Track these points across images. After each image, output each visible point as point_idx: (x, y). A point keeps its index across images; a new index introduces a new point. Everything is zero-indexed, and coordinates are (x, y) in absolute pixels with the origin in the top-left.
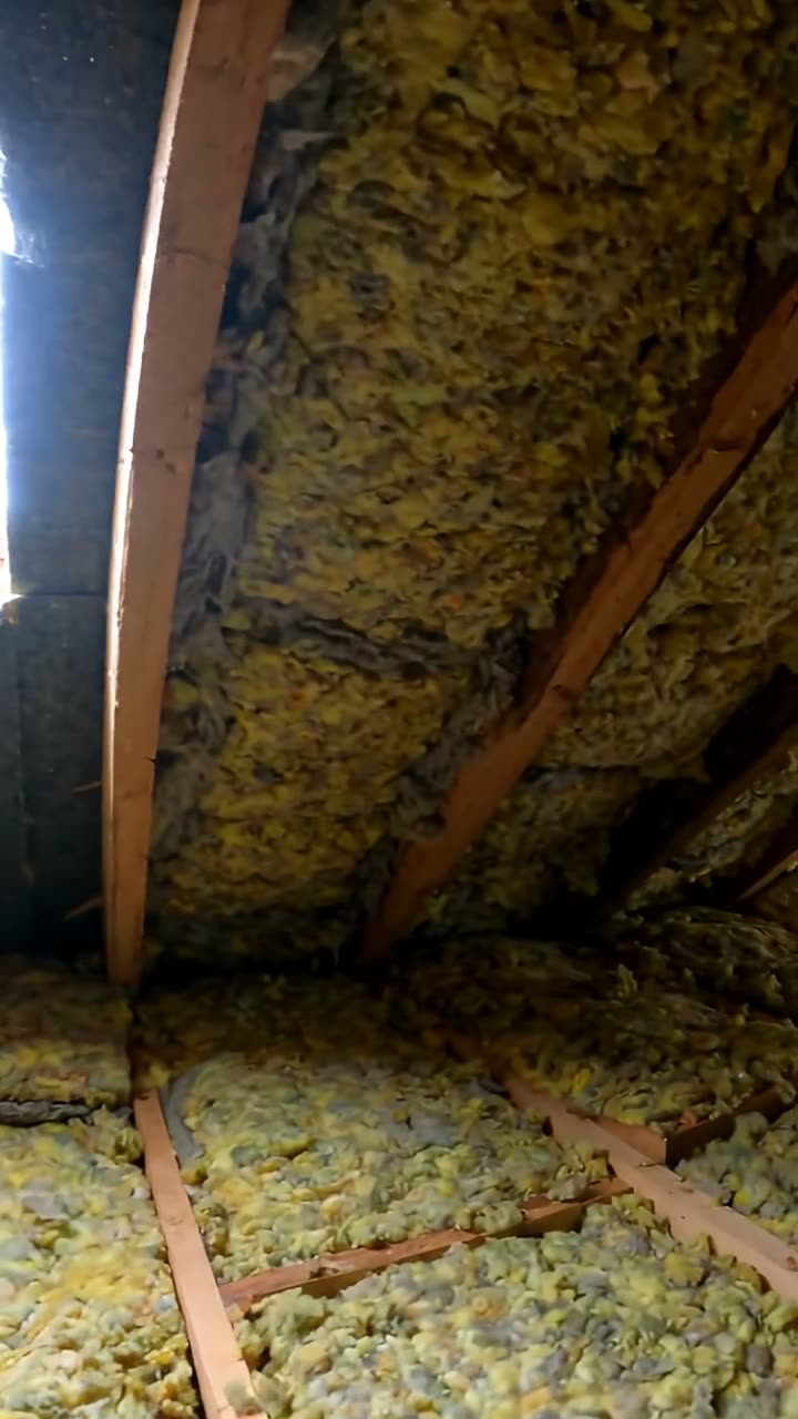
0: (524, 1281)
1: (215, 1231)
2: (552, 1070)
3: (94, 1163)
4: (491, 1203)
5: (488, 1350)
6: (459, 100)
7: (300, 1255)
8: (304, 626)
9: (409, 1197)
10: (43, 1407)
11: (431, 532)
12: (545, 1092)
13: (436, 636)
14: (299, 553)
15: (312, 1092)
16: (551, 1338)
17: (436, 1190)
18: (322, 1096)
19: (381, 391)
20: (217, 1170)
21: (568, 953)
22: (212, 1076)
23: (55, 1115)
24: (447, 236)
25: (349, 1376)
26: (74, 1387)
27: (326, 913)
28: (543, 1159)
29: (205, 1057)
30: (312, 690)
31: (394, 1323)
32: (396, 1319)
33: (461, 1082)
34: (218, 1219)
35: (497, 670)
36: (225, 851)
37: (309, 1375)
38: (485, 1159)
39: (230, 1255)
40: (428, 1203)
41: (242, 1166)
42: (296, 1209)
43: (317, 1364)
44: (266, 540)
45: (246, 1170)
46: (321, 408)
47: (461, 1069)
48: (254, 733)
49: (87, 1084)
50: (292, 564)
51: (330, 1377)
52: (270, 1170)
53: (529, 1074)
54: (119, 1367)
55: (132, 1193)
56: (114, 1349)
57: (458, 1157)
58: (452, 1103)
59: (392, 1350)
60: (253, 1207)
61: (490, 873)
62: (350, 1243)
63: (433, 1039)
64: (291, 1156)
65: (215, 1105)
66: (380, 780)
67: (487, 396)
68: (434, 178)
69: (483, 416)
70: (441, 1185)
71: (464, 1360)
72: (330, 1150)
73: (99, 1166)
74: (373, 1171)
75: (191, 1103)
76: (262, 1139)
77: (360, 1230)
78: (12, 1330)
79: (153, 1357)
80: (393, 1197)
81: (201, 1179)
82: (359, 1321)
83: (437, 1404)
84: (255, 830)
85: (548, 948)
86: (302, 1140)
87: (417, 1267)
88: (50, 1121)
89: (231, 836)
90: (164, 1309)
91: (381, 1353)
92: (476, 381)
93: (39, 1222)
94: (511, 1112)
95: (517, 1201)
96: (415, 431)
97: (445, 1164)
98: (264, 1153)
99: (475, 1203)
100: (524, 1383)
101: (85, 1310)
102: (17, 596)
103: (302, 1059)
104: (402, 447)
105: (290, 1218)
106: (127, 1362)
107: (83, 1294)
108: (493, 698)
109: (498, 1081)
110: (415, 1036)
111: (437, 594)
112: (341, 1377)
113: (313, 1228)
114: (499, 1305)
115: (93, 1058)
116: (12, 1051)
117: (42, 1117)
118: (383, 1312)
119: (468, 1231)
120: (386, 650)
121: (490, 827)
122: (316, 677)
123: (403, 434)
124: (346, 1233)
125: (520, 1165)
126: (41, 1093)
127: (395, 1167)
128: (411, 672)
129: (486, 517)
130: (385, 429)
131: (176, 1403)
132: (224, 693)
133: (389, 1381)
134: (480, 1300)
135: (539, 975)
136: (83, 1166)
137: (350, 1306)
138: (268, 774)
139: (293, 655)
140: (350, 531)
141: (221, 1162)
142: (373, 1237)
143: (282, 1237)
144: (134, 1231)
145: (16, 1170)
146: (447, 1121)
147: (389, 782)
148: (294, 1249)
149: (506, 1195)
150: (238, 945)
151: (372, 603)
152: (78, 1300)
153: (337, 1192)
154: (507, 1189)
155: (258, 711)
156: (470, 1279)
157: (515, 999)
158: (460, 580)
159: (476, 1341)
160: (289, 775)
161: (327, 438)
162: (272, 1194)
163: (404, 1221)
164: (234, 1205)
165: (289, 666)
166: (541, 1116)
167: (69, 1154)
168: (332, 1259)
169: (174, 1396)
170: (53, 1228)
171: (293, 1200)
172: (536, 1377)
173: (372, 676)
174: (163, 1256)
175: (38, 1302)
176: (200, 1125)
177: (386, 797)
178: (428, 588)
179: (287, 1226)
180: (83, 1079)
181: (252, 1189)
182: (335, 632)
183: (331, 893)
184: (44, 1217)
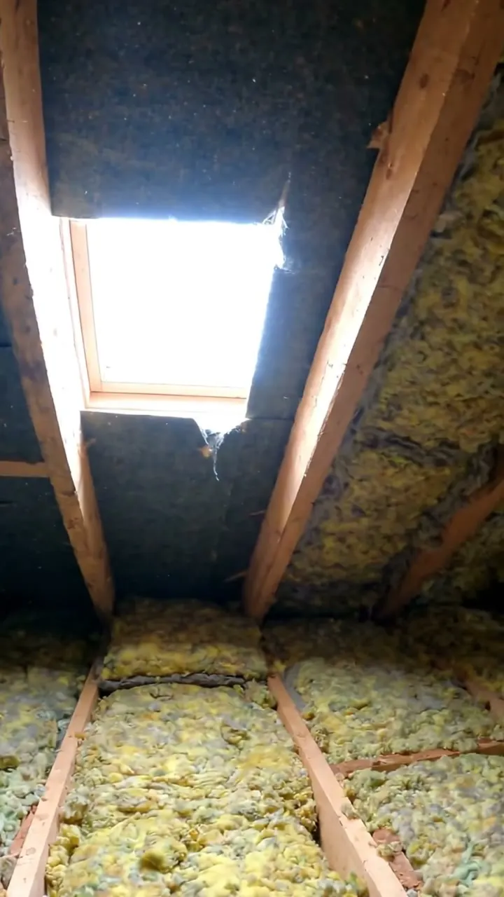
0: (481, 773)
1: (323, 741)
2: (491, 677)
3: (252, 707)
4: (462, 739)
5: (466, 799)
6: (496, 214)
7: (367, 755)
8: (392, 440)
9: (420, 732)
10: (249, 813)
11: (461, 398)
12: (486, 689)
13: (455, 446)
14: (399, 408)
15: (364, 679)
16: (496, 796)
17: (434, 731)
18: (369, 682)
19: (448, 337)
20: (321, 713)
21: (494, 618)
22: (308, 668)
23: (227, 682)
24: (488, 273)
25: (400, 805)
26: (262, 806)
27: (368, 587)
28: (487, 720)
29: (302, 659)
30: (391, 471)
31: (420, 784)
32: (421, 783)
33: (442, 679)
34: (324, 735)
35: (483, 464)
36: (325, 550)
37: (381, 804)
38: (457, 718)
39: (330, 753)
40: (429, 736)
41: (334, 711)
42: (363, 733)
43: (385, 799)
44: (383, 401)
45: (337, 713)
46: (422, 345)
47: (441, 673)
48: (357, 490)
49: (245, 668)
50: (395, 412)
51: (391, 805)
52: (350, 714)
53: (478, 678)
54: (282, 798)
55: (275, 722)
56: (280, 791)
57: (443, 716)
58: (438, 689)
59: (419, 796)
60: (342, 730)
61: (458, 569)
62: (391, 751)
63: (425, 658)
64: (359, 708)
65: (314, 682)
66: (412, 516)
67: (495, 339)
68: (485, 249)
69: (492, 348)
70: (437, 728)
71: (455, 803)
72: (379, 707)
73: (254, 708)
74: (401, 718)
75: (300, 681)
76: (344, 699)
77: (397, 745)
78: (225, 780)
79: (298, 796)
80: (411, 732)
81: (311, 717)
82: (403, 783)
83: (444, 819)
84: (341, 540)
85: (484, 614)
86: (364, 701)
87: (428, 763)
88: (223, 685)
89: (329, 543)
90: (302, 774)
91: (413, 797)
92: (491, 333)
93: (233, 731)
94: (469, 697)
95: (475, 739)
96: (460, 354)
97: (436, 718)
98: (347, 705)
99: (453, 738)
100: (484, 814)
101: (262, 772)
102: (248, 419)
103: (356, 663)
104: (454, 361)
105: (361, 737)
106: (287, 797)
107: (259, 765)
108: (479, 478)
109: (461, 682)
110: (414, 655)
111: (459, 427)
112: (396, 805)
113: (372, 742)
114: (469, 781)
115: (248, 654)
116: (204, 648)
117: (219, 683)
118: (415, 779)
119: (449, 750)
120: (429, 453)
121: (463, 545)
122: (393, 464)
123: (455, 355)
124: (389, 746)
125: (476, 721)
126: (221, 671)
127: (412, 717)
128: (440, 464)
129: (487, 392)
130: (448, 354)
131: (307, 819)
132: (347, 470)
133: (420, 808)
134: (460, 779)
135: (482, 628)
136: (246, 708)
137: (397, 776)
138: (359, 512)
139: (383, 454)
140: (424, 398)
141: (323, 708)
142: (404, 748)
143: (358, 746)
144: (279, 739)
145: (213, 707)
146: (436, 697)
147: (416, 518)
148: (364, 751)
149: (470, 735)
150: (317, 602)
151: (427, 431)
152: (258, 768)
153: (384, 727)
154: (469, 733)
155: (361, 480)
156: (454, 770)
157: (469, 639)
158: (471, 421)
159: (460, 795)
160: (368, 512)
161: (422, 357)
162: (352, 725)
163: (418, 743)
164: (332, 729)
165: (381, 459)
166: (486, 699)
167: (237, 701)
168: (384, 758)
169: (307, 816)
170: (239, 735)
171: (362, 729)
172: (490, 812)
173: (421, 465)
174: (296, 750)
175: (236, 768)
176: (306, 692)
177: (414, 525)
178: (456, 424)
179: (360, 741)
180: (243, 665)
181: (341, 723)
182: (405, 443)
183: (372, 576)
184: (235, 729)
